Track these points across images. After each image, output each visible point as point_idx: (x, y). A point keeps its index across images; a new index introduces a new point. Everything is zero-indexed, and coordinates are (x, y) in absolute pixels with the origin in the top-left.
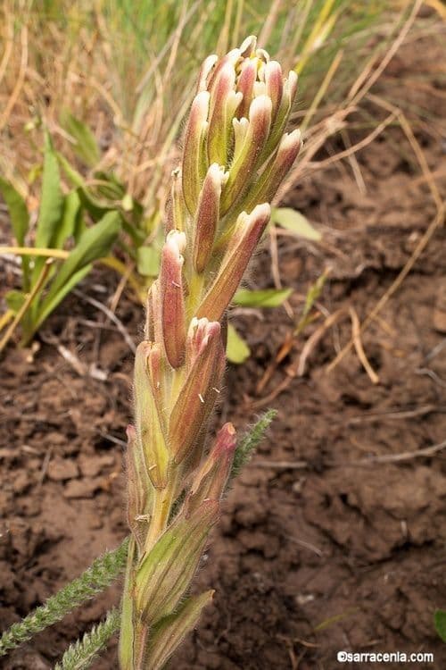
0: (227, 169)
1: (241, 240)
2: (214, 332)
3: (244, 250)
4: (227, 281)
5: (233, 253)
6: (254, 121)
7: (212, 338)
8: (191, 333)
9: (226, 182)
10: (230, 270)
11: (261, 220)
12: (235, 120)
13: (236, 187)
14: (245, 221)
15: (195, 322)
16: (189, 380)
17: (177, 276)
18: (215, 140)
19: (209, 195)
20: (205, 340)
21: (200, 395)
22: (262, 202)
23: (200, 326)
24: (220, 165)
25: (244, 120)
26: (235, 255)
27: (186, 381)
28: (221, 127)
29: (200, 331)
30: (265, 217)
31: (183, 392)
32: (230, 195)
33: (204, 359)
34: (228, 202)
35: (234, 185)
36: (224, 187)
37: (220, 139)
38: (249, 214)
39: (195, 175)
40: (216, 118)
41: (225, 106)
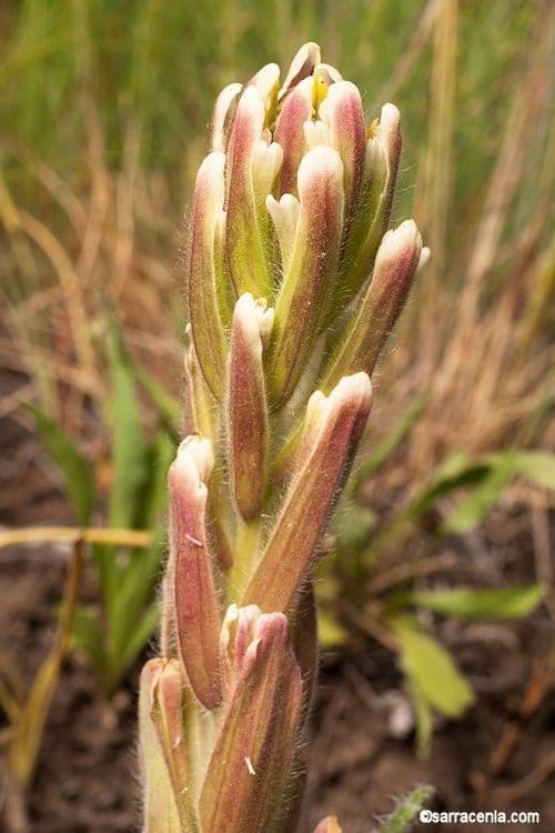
0: (271, 303)
1: (315, 448)
2: (272, 632)
3: (323, 467)
4: (294, 533)
5: (301, 474)
6: (307, 198)
7: (269, 645)
8: (224, 637)
9: (269, 329)
10: (298, 508)
11: (353, 406)
12: (270, 199)
13: (291, 338)
14: (322, 409)
15: (232, 613)
16: (226, 729)
17: (196, 524)
18: (240, 247)
19: (243, 357)
20: (252, 650)
21: (248, 761)
22: (354, 370)
23: (243, 622)
24: (255, 298)
25: (287, 198)
26: (306, 477)
27: (220, 730)
28: (248, 217)
29: (242, 632)
30: (360, 401)
31: (218, 753)
32: (282, 358)
33: (255, 687)
34: (281, 373)
35: (286, 336)
36: (269, 341)
37: (250, 243)
38: (327, 396)
39: (215, 321)
40: (236, 200)
41: (249, 173)
